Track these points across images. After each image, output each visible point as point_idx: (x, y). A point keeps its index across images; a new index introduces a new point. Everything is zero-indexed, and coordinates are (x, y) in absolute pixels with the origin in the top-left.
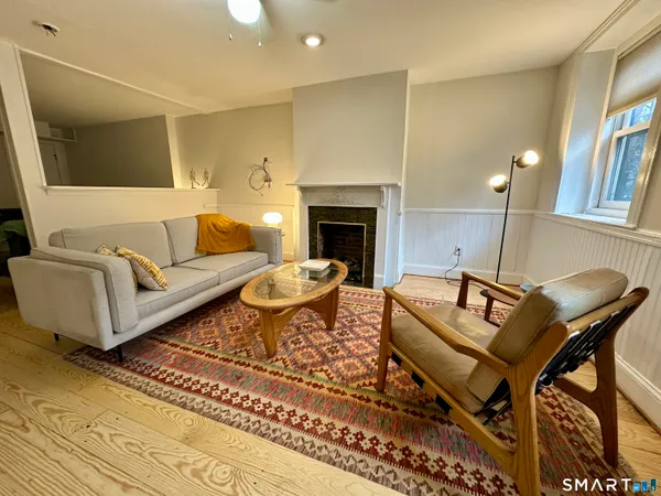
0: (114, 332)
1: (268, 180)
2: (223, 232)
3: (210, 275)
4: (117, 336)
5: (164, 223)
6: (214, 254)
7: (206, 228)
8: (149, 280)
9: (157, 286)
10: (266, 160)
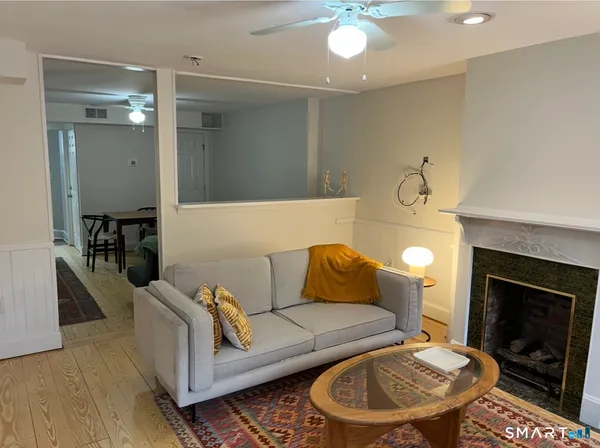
0: (190, 390)
1: (425, 191)
2: (340, 273)
3: (305, 336)
4: (191, 394)
5: (270, 257)
6: (325, 301)
7: (318, 266)
8: (232, 335)
9: (239, 344)
10: (426, 160)
